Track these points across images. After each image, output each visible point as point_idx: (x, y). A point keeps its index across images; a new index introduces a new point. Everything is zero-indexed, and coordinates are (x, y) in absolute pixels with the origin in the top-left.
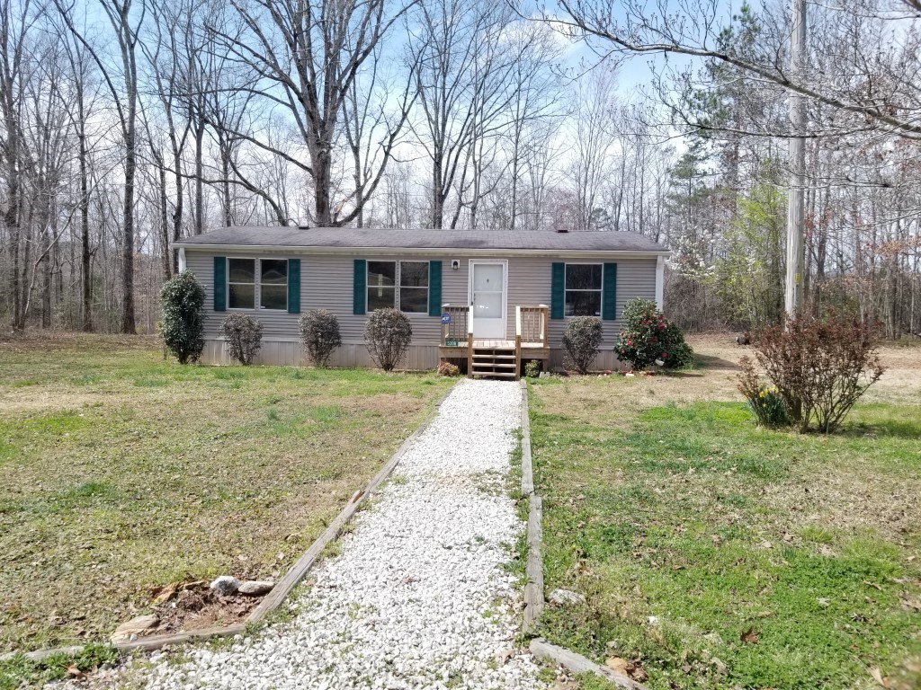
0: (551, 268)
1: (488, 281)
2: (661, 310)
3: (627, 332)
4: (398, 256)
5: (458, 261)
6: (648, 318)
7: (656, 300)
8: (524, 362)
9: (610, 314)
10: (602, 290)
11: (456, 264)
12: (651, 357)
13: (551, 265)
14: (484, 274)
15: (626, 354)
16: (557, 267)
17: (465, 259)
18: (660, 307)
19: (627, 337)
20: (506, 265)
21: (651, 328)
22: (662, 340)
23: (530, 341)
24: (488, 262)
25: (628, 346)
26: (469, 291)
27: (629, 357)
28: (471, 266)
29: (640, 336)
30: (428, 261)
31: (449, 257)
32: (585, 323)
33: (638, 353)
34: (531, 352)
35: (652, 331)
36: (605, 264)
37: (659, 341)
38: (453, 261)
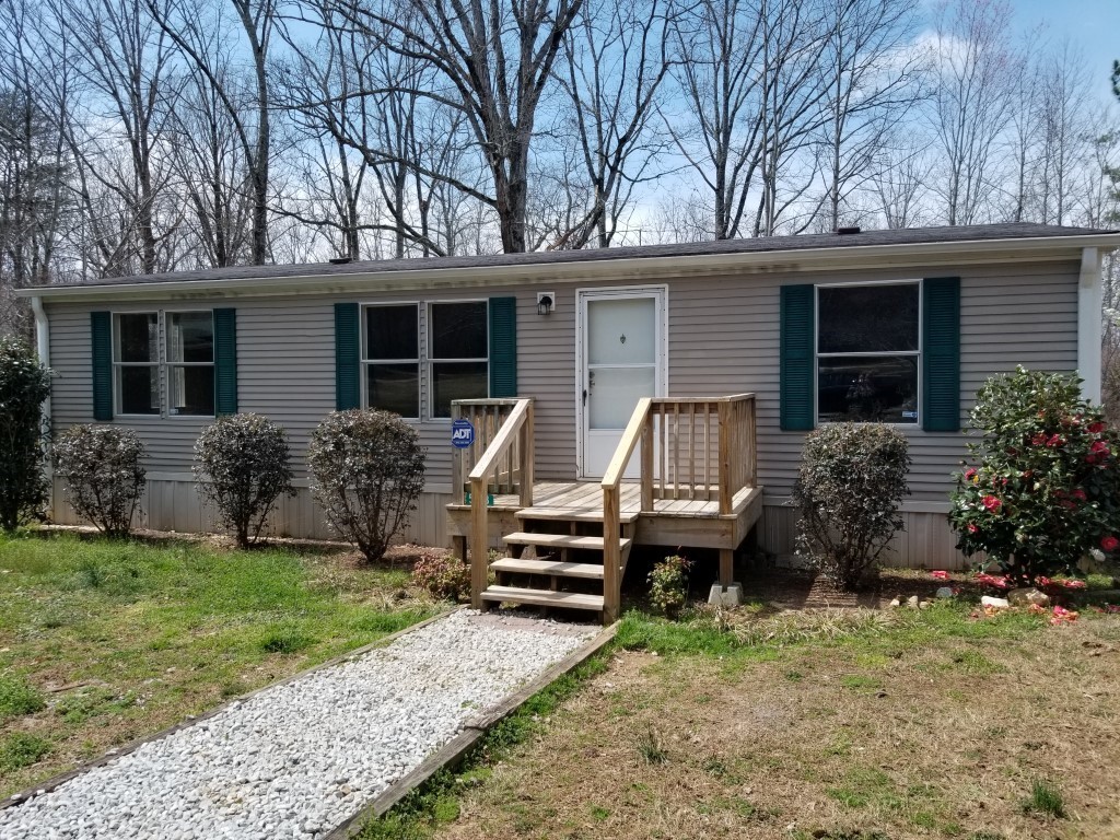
0: (777, 300)
1: (623, 339)
2: (1096, 403)
3: (989, 468)
4: (424, 292)
5: (552, 295)
6: (1051, 427)
7: (1081, 372)
8: (643, 557)
9: (945, 417)
10: (919, 352)
11: (547, 301)
12: (1063, 549)
13: (778, 291)
14: (612, 324)
15: (980, 536)
16: (794, 298)
17: (567, 288)
18: (1092, 393)
19: (984, 485)
20: (662, 297)
21: (1065, 459)
22: (1100, 498)
23: (681, 495)
24: (623, 293)
25: (985, 515)
26: (578, 365)
27: (993, 547)
28: (581, 305)
29: (1027, 483)
30: (486, 299)
31: (528, 286)
32: (853, 442)
33: (1020, 537)
34: (683, 526)
35: (1066, 467)
36: (926, 281)
37: (1091, 498)
38: (540, 296)
